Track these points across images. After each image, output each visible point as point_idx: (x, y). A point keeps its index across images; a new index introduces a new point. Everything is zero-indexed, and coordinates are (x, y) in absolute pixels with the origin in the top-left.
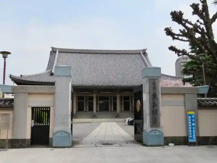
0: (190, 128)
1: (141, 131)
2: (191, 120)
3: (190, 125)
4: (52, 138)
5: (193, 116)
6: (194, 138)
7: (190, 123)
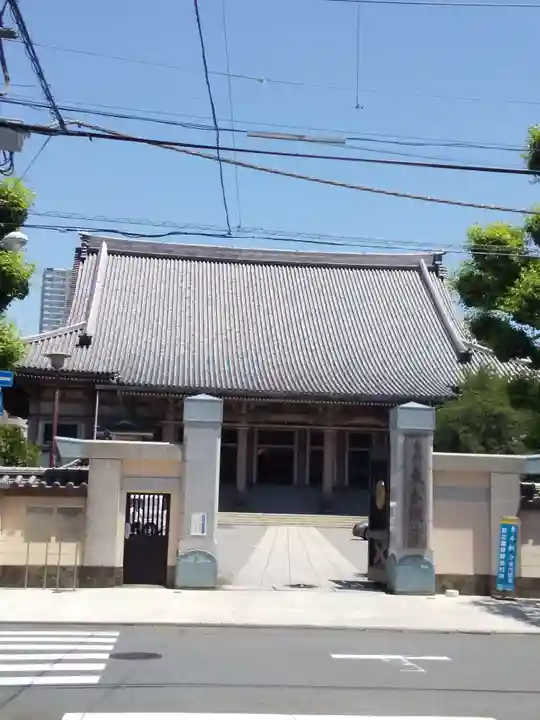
0: (503, 556)
1: (383, 558)
2: (508, 537)
3: (503, 550)
4: (174, 568)
5: (513, 529)
6: (510, 581)
7: (504, 543)
